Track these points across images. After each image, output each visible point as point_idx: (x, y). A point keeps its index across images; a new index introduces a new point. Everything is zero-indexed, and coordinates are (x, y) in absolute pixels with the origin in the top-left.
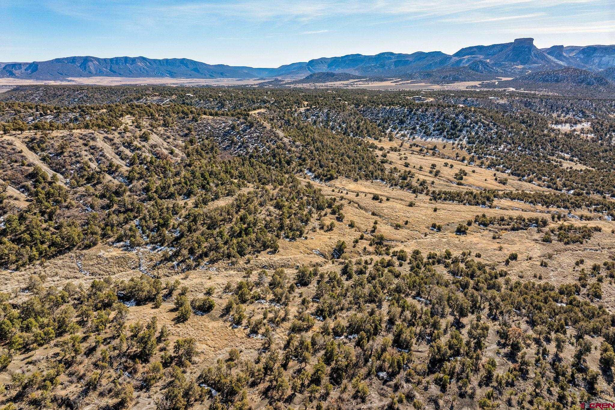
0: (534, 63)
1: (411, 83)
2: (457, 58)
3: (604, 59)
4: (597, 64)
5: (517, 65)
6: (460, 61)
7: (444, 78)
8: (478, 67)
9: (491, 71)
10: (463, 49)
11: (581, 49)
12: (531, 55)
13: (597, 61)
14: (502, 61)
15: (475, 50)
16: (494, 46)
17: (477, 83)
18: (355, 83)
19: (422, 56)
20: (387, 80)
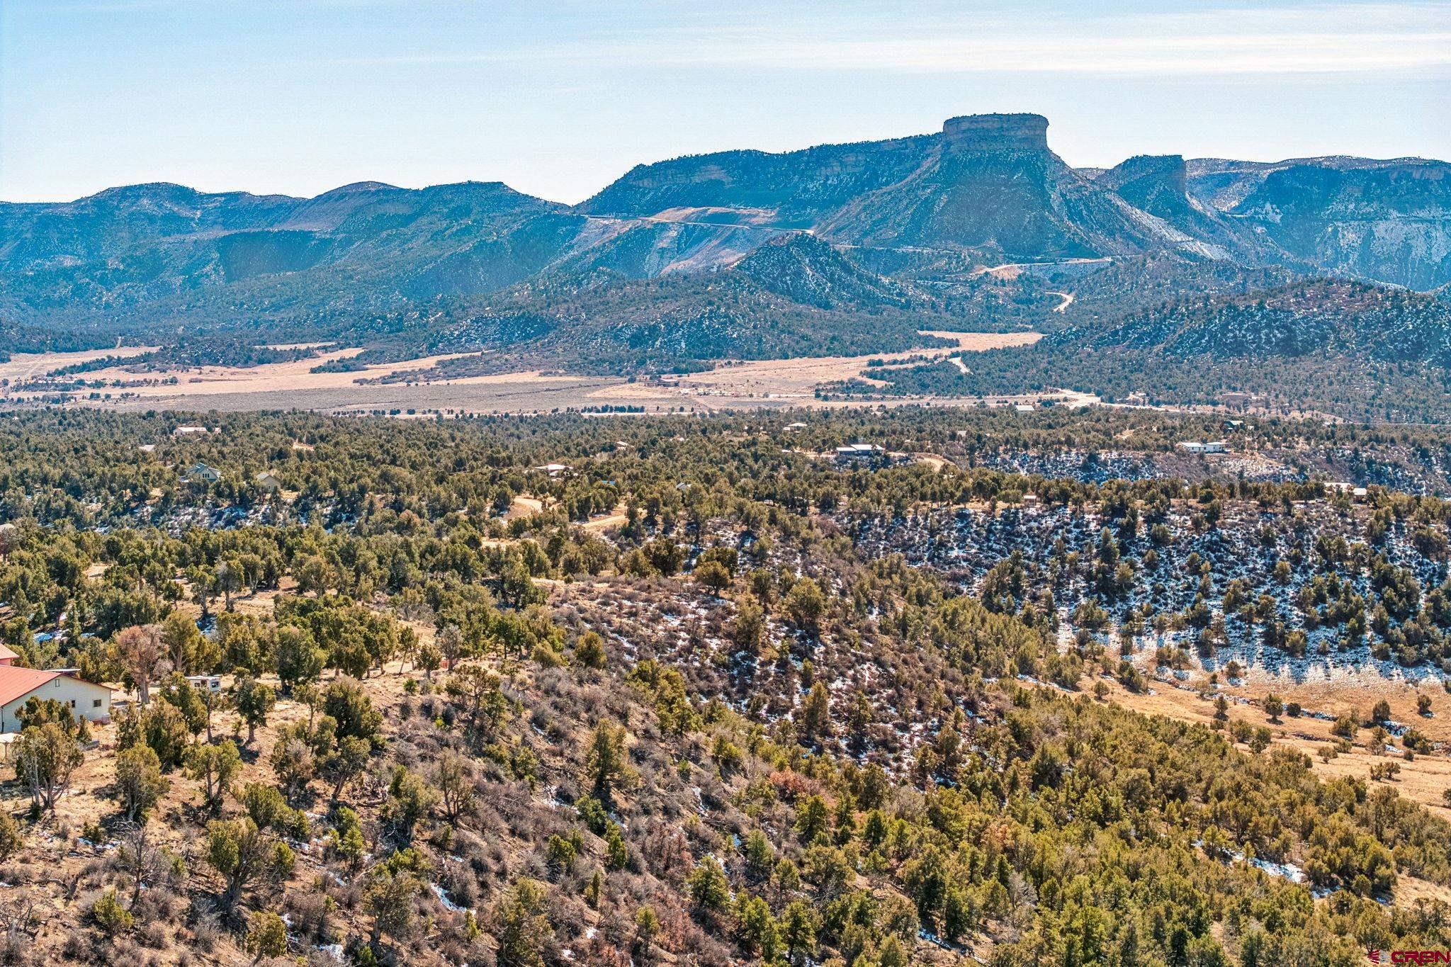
0: (1076, 249)
1: (451, 371)
2: (619, 226)
3: (1380, 228)
4: (1354, 257)
5: (992, 263)
6: (644, 238)
7: (637, 340)
8: (799, 274)
9: (868, 296)
10: (640, 171)
11: (1265, 174)
12: (1046, 205)
13: (1350, 237)
14: (900, 241)
15: (716, 173)
16: (823, 154)
17: (851, 368)
18: (89, 377)
19: (391, 209)
20: (278, 358)
